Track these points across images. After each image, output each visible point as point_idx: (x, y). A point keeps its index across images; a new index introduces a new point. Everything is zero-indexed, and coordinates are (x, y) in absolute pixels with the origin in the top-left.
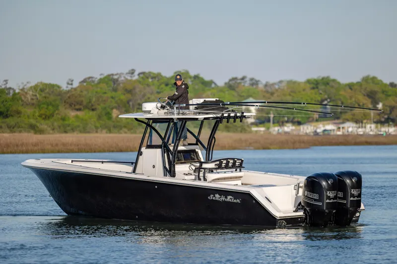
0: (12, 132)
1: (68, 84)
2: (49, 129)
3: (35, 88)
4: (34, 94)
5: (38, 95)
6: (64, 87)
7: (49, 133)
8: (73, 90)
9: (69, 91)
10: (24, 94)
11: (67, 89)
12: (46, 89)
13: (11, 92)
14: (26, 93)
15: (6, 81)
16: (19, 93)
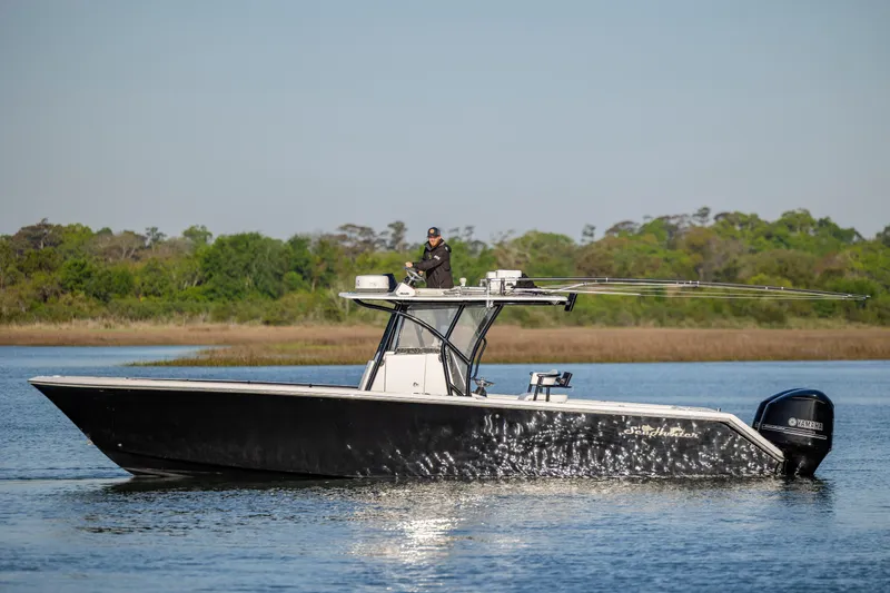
1: (585, 234)
2: (548, 318)
3: (523, 242)
4: (521, 252)
5: (528, 255)
6: (578, 240)
7: (550, 327)
8: (594, 245)
9: (585, 249)
10: (503, 252)
11: (584, 244)
12: (542, 244)
13: (479, 248)
14: (507, 252)
15: (470, 229)
16: (493, 250)
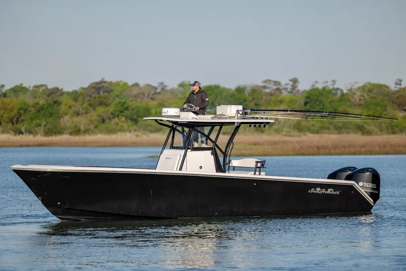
0: (339, 133)
1: (396, 84)
2: (376, 130)
3: (363, 88)
4: (362, 94)
5: (366, 96)
6: (393, 87)
7: (377, 134)
8: (402, 90)
9: (397, 91)
10: (352, 94)
11: (396, 89)
12: (374, 90)
13: (339, 93)
14: (354, 94)
15: (334, 82)
16: (347, 94)
